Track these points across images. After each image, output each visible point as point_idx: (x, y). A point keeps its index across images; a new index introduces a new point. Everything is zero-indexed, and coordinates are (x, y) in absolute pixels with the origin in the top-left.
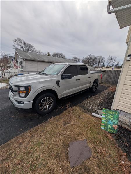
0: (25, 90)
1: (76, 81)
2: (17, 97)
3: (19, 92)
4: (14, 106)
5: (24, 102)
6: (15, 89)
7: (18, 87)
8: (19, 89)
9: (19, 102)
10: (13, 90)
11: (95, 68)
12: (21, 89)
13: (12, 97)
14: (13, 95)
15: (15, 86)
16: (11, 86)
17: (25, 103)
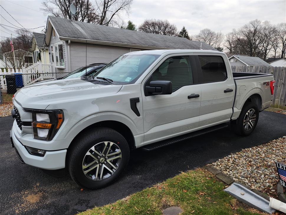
0: (49, 121)
1: (188, 100)
2: (30, 139)
3: (35, 125)
4: (23, 161)
5: (45, 151)
6: (25, 117)
7: (34, 112)
8: (34, 118)
9: (34, 151)
10: (20, 121)
11: (271, 60)
12: (40, 118)
13: (19, 137)
14: (20, 132)
15: (26, 110)
16: (16, 111)
17: (47, 153)
